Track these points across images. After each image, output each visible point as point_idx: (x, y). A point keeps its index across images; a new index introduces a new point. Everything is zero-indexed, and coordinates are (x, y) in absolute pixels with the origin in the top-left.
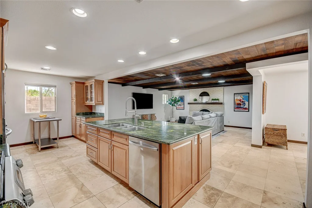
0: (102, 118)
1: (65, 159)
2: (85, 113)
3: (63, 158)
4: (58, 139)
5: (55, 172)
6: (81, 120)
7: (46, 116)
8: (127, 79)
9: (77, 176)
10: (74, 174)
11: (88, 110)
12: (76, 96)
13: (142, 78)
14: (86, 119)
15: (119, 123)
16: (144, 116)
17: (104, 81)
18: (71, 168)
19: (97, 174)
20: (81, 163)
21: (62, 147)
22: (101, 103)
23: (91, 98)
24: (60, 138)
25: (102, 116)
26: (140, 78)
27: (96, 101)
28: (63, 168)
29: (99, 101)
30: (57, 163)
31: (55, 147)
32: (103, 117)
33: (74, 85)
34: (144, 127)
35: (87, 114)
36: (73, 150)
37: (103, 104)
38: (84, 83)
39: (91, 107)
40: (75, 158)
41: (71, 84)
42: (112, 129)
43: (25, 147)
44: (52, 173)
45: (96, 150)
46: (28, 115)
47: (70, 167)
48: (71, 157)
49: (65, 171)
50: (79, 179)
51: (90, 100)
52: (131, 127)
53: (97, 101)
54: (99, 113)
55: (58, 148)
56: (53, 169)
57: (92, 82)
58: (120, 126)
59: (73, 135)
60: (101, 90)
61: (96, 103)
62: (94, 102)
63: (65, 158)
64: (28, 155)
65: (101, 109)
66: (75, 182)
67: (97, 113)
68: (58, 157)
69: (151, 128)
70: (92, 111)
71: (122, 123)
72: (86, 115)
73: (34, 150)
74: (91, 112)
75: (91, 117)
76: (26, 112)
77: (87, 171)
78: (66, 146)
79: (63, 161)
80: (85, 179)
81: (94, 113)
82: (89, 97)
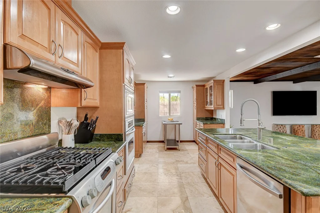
0: (222, 125)
1: (181, 164)
2: (206, 118)
3: (180, 162)
4: (179, 142)
5: (170, 174)
6: (200, 125)
7: (172, 119)
8: (259, 73)
9: (185, 186)
10: (183, 182)
11: (209, 116)
12: (196, 99)
13: (287, 68)
14: (204, 125)
15: (236, 134)
16: (296, 127)
17: (224, 80)
18: (183, 175)
19: (204, 193)
20: (193, 172)
21: (183, 150)
22: (222, 107)
23: (211, 101)
24: (181, 142)
25: (222, 123)
26: (282, 67)
27: (215, 104)
28: (176, 172)
29: (219, 105)
30: (174, 166)
31: (178, 150)
32: (224, 124)
33: (195, 89)
34: (273, 147)
35: (208, 120)
36: (191, 156)
37: (223, 108)
38: (204, 86)
39: (211, 112)
40: (189, 165)
41: (193, 88)
42: (218, 142)
43: (158, 144)
44: (167, 174)
45: (205, 162)
46: (161, 117)
47: (182, 173)
48: (187, 163)
49: (177, 175)
50: (186, 189)
51: (210, 104)
52: (250, 142)
53: (217, 105)
54: (219, 119)
55: (179, 150)
56: (169, 170)
57: (211, 83)
58: (236, 139)
59: (195, 140)
60: (221, 91)
61: (215, 107)
62: (213, 106)
63: (181, 162)
64: (158, 152)
65: (221, 115)
66: (181, 191)
67: (218, 119)
68: (178, 159)
69: (284, 151)
70: (213, 115)
71: (241, 135)
72: (206, 120)
73: (163, 149)
74: (212, 117)
75: (209, 123)
76: (160, 116)
77: (195, 184)
78: (186, 150)
79: (179, 165)
80: (191, 192)
81: (215, 119)
82: (209, 101)
